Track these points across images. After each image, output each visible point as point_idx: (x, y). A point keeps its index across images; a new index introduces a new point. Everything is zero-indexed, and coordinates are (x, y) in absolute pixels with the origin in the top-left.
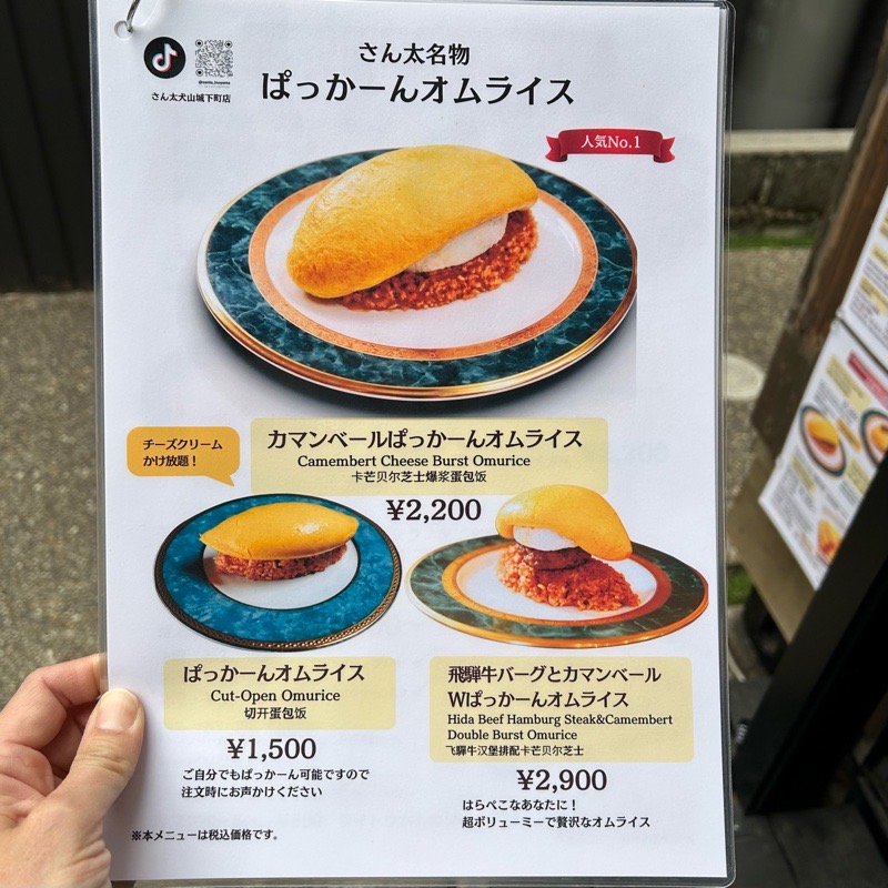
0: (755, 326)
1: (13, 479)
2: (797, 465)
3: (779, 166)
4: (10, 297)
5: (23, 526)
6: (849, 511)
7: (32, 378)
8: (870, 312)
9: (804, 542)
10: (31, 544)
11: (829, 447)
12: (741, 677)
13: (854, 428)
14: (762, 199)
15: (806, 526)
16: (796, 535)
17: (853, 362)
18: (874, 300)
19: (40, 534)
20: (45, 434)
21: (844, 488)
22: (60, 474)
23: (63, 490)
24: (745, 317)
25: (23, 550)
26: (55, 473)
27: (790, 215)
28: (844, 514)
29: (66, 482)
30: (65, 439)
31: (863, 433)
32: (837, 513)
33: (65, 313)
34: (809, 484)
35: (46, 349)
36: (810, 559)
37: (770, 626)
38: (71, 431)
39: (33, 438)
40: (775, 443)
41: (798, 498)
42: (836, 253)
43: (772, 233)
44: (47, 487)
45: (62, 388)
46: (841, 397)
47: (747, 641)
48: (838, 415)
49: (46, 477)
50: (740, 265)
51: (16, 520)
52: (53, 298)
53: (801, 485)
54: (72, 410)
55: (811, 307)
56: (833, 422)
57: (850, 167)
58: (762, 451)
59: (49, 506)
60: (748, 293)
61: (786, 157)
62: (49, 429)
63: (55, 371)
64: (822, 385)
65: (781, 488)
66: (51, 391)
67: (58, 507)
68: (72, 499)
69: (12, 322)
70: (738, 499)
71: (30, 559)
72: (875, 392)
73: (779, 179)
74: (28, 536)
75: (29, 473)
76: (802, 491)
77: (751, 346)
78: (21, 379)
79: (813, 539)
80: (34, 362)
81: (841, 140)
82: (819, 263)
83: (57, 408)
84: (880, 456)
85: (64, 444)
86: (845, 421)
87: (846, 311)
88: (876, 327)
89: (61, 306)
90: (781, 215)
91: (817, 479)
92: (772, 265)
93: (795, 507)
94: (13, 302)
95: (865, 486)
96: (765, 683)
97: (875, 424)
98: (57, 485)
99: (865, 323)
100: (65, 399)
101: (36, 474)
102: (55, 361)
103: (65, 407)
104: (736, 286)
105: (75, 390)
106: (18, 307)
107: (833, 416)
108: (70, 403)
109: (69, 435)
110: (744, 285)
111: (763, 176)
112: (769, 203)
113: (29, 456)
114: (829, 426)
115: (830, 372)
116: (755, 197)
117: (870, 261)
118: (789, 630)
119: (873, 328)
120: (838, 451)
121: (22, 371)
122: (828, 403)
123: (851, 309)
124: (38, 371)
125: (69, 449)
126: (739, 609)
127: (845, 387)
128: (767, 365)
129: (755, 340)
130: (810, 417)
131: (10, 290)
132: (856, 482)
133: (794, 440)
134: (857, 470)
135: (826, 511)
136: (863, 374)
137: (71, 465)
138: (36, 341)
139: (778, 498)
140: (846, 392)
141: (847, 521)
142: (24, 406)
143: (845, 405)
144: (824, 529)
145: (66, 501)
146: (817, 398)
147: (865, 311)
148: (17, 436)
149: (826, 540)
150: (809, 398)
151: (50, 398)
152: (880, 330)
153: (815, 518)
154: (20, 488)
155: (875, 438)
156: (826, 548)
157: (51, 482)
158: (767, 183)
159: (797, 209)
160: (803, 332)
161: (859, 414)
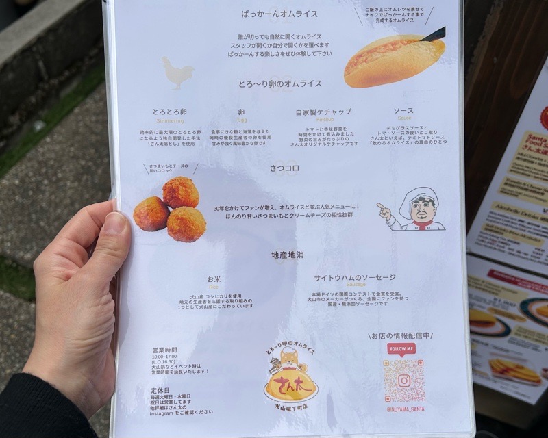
3: (41, 48)
11: (484, 323)
14: (46, 77)
17: (492, 274)
21: (512, 342)
27: (67, 73)
32: (508, 354)
36: (487, 379)
48: (490, 306)
56: (485, 310)
61: (40, 40)
72: (533, 288)
73: (46, 57)
79: (483, 369)
86: (499, 308)
88: (519, 252)
90: (62, 78)
99: (502, 251)
107: (482, 307)
111: (36, 62)
112: (50, 77)
120: (498, 325)
123: (479, 244)
132: (527, 337)
135: (494, 355)
136: (512, 281)
144: (497, 363)
147: (501, 244)
149: (502, 367)
152: (527, 254)
153: (483, 360)
156: (503, 372)
158: (41, 65)
159: (68, 68)
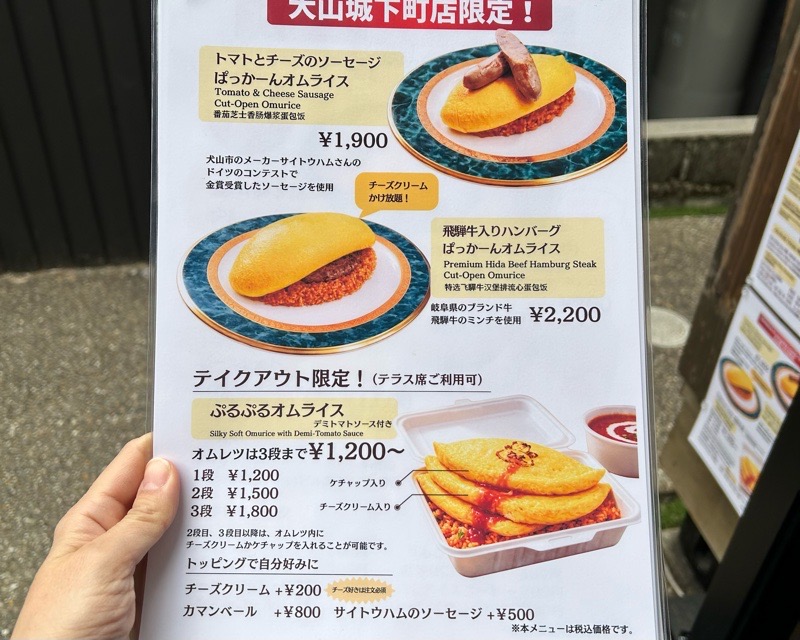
0: (681, 283)
1: (54, 426)
2: (719, 408)
3: (696, 148)
4: (54, 272)
5: (63, 466)
6: (766, 448)
7: (71, 339)
8: (774, 280)
9: (728, 473)
10: (69, 482)
11: (746, 393)
12: (680, 593)
13: (766, 378)
14: (683, 176)
15: (729, 461)
16: (721, 469)
17: (762, 321)
18: (777, 270)
19: (77, 473)
20: (82, 387)
21: (760, 429)
22: (94, 421)
23: (96, 435)
24: (672, 276)
25: (63, 487)
26: (89, 420)
27: (707, 188)
28: (762, 452)
29: (99, 428)
30: (98, 391)
31: (774, 382)
32: (755, 450)
33: (99, 284)
34: (730, 425)
35: (83, 316)
36: (734, 489)
37: (703, 547)
38: (103, 384)
39: (72, 391)
40: (700, 389)
41: (721, 437)
42: (743, 230)
43: (691, 203)
44: (83, 433)
45: (96, 347)
46: (754, 352)
47: (684, 560)
48: (752, 367)
49: (82, 423)
50: (666, 231)
51: (56, 461)
52: (89, 272)
53: (723, 426)
54: (103, 367)
55: (725, 275)
56: (748, 372)
57: (756, 147)
58: (690, 396)
59: (84, 450)
60: (673, 255)
61: (701, 140)
62: (85, 383)
63: (91, 335)
64: (737, 341)
65: (706, 427)
66: (87, 350)
67: (92, 449)
68: (104, 442)
69: (54, 292)
70: (671, 435)
71: (69, 495)
72: (782, 347)
73: (696, 159)
74: (67, 475)
75: (68, 421)
76: (724, 431)
77: (678, 300)
78: (62, 341)
79: (736, 472)
80: (72, 326)
81: (746, 125)
82: (730, 239)
83: (91, 365)
84: (789, 402)
85: (97, 396)
86: (758, 372)
87: (754, 278)
88: (780, 292)
89: (95, 279)
90: (699, 189)
91: (737, 421)
92: (693, 231)
93: (719, 444)
94: (57, 275)
95: (778, 427)
96: (701, 597)
97: (783, 374)
98: (92, 431)
99: (770, 289)
100: (98, 357)
101: (74, 422)
102: (90, 325)
103: (98, 364)
104: (663, 249)
105: (106, 349)
106: (59, 280)
107: (747, 367)
108: (102, 361)
109: (102, 388)
110: (670, 248)
111: (682, 157)
112: (688, 179)
113: (67, 406)
114: (745, 375)
115: (743, 329)
116: (676, 174)
117: (772, 238)
118: (719, 551)
119: (778, 294)
120: (754, 397)
121: (64, 334)
122: (743, 356)
123: (758, 277)
124: (76, 334)
125: (101, 399)
126: (676, 531)
127: (757, 342)
128: (692, 317)
129: (681, 295)
130: (728, 367)
131: (53, 265)
132: (770, 424)
133: (715, 387)
134: (770, 413)
135: (745, 448)
136: (771, 332)
137: (104, 413)
138: (74, 308)
139: (704, 437)
140: (758, 348)
141: (764, 457)
142: (64, 363)
143: (757, 357)
144: (745, 465)
145: (98, 445)
146: (733, 351)
147: (770, 279)
148: (59, 389)
149: (747, 473)
150: (726, 351)
151: (85, 356)
152: (784, 296)
153: (737, 455)
154: (60, 434)
155: (783, 384)
156: (747, 481)
157: (86, 428)
158: (686, 162)
159: (713, 184)
160: (718, 296)
161: (770, 366)
